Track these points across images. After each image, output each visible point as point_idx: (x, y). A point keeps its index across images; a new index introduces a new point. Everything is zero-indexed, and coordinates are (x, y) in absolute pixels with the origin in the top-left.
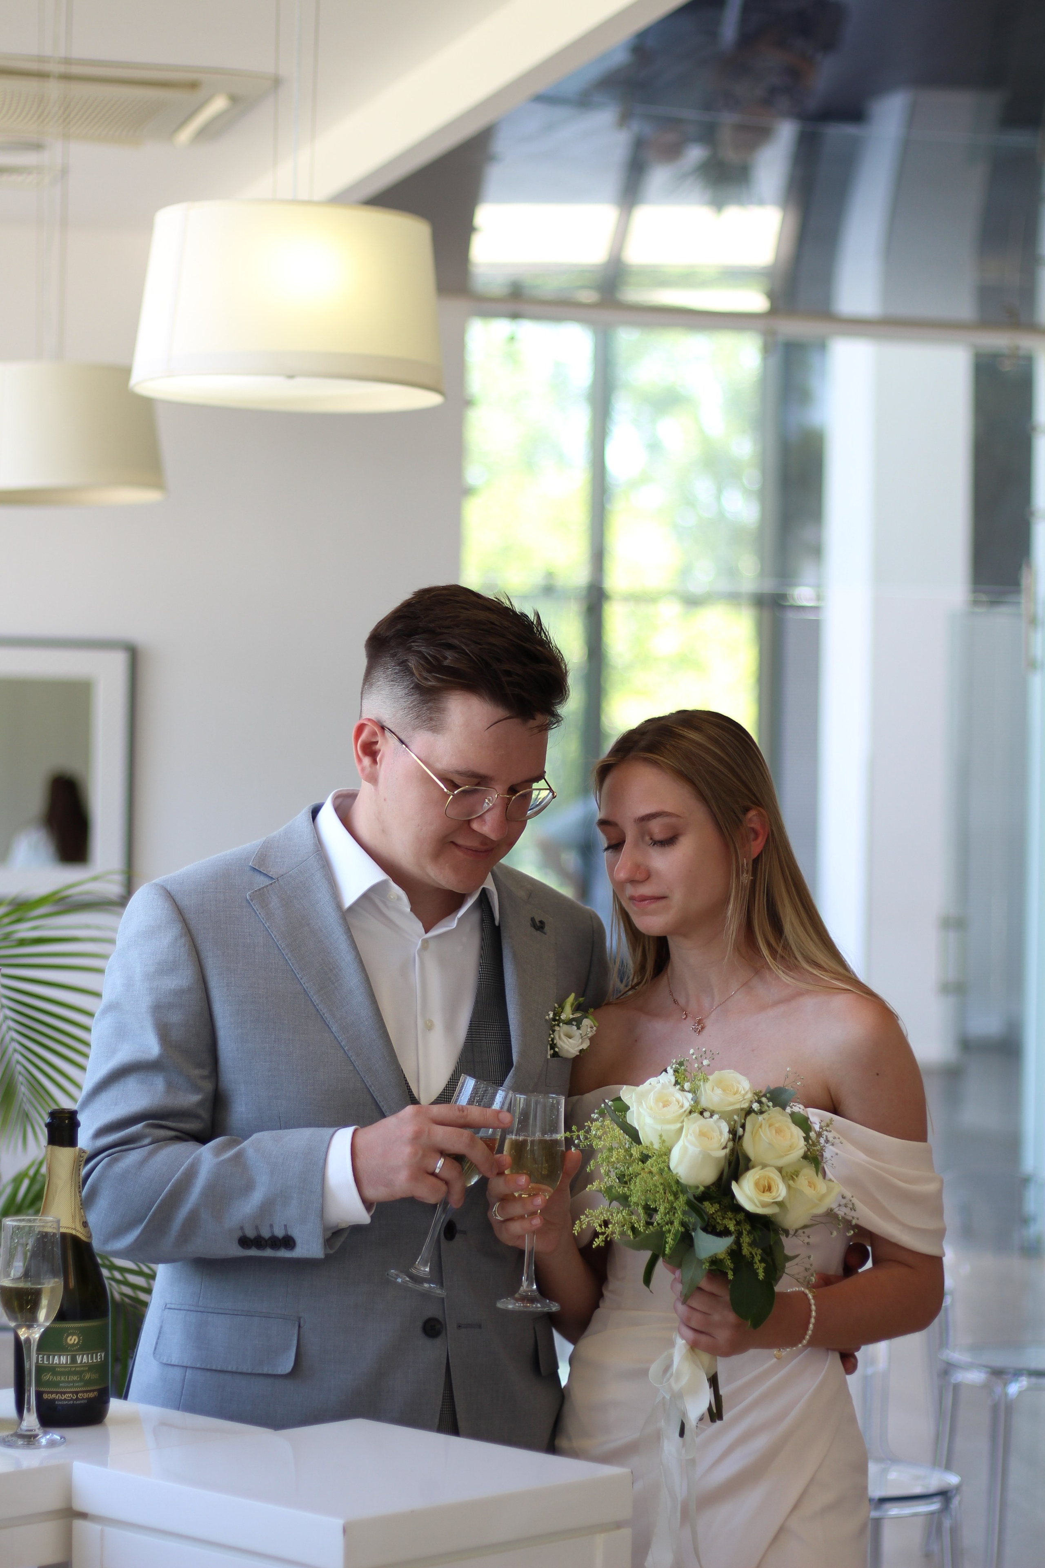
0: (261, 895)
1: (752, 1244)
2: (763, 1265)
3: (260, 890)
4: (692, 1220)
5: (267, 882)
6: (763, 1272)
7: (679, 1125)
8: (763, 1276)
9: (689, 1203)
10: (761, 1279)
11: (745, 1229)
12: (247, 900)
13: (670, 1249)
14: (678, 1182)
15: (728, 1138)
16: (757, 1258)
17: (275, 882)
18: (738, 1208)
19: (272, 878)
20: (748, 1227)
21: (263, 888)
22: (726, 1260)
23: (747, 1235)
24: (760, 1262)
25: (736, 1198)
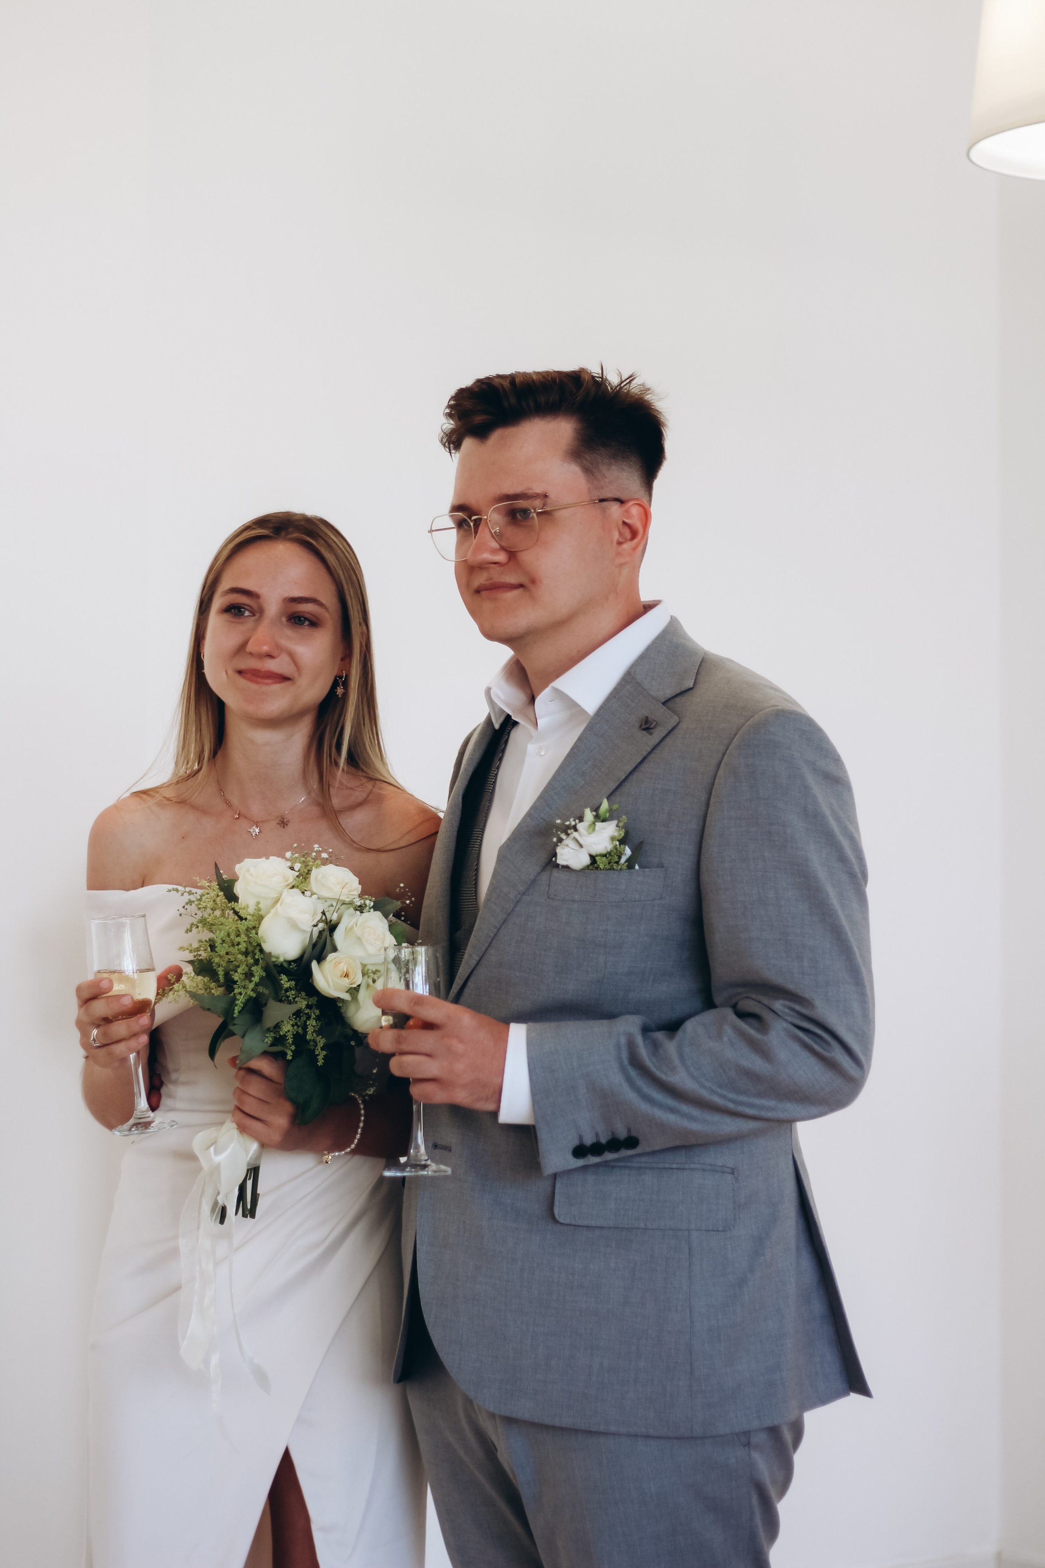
1: (317, 1031)
4: (267, 992)
6: (322, 1059)
7: (279, 895)
8: (322, 1063)
9: (266, 972)
10: (319, 1065)
11: (315, 1012)
14: (261, 951)
18: (313, 989)
22: (289, 1039)
23: (314, 1018)
24: (322, 1049)
25: (313, 977)
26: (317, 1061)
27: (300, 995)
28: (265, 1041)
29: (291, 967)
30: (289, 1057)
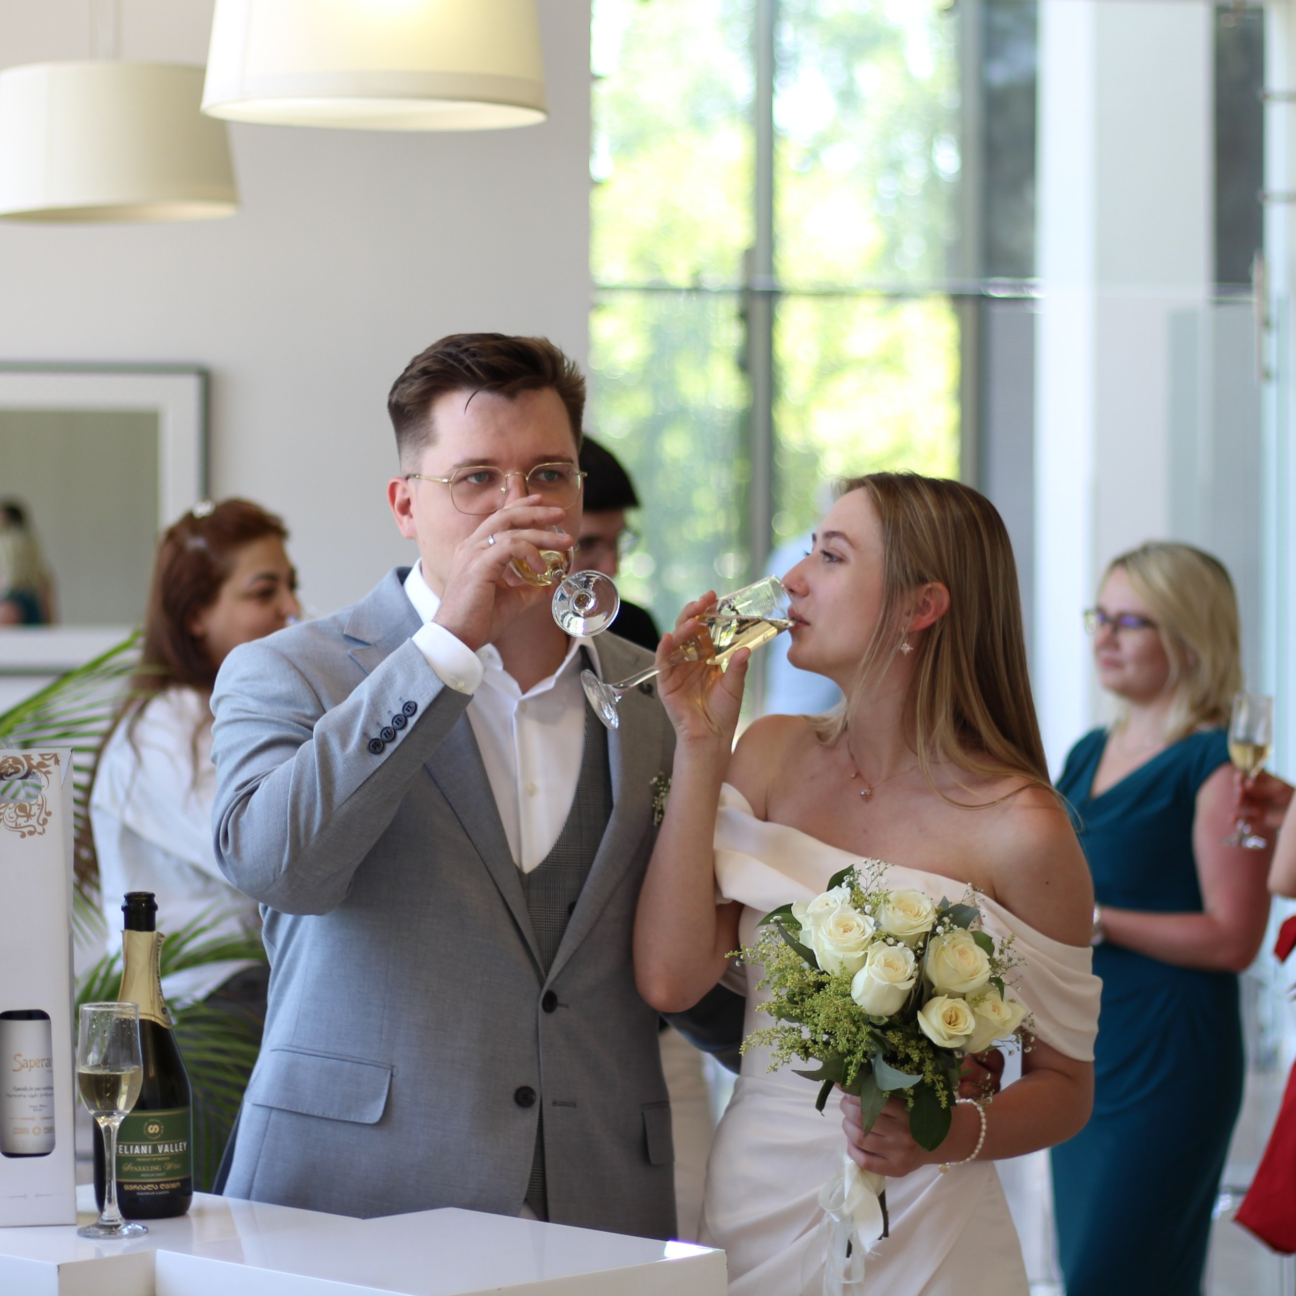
1: (935, 1072)
2: (946, 1093)
4: (873, 1049)
6: (945, 1099)
7: (863, 953)
8: (946, 1104)
9: (872, 1034)
10: (943, 1108)
11: (928, 1057)
15: (914, 968)
16: (939, 1086)
17: (373, 647)
19: (369, 644)
20: (932, 1060)
23: (930, 1063)
24: (943, 1089)
25: (923, 1030)
26: (940, 1103)
27: (909, 1044)
28: (883, 1096)
29: (894, 1020)
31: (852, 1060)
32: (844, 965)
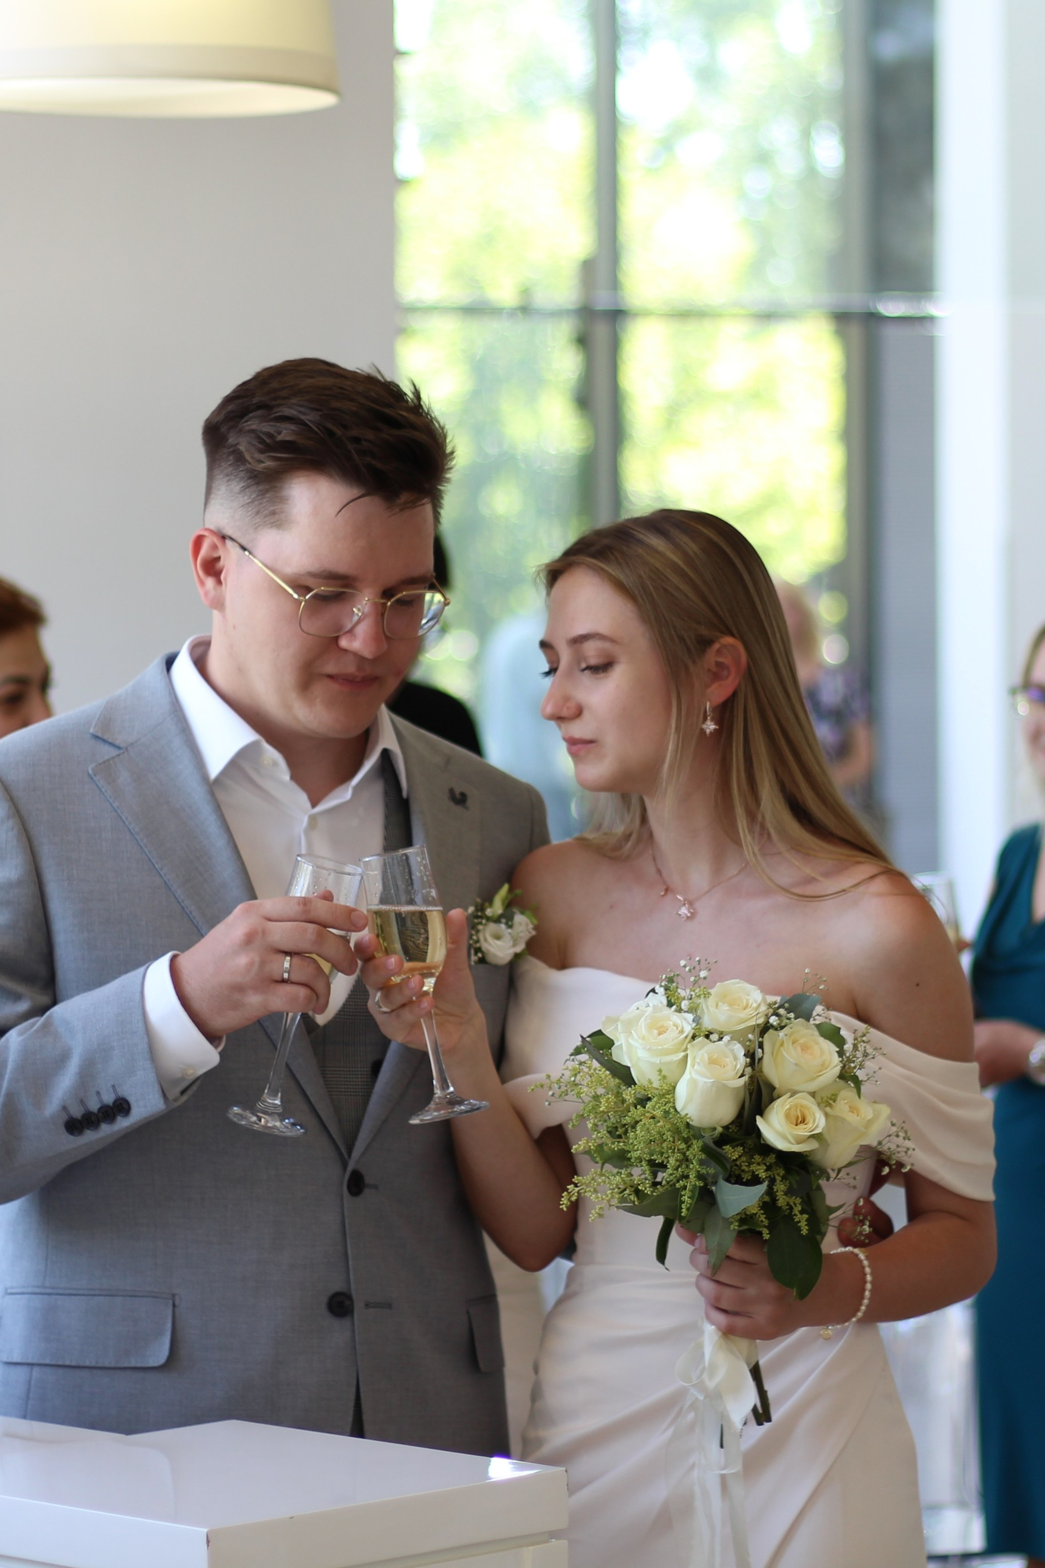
0: (106, 768)
1: (789, 1192)
2: (806, 1216)
3: (104, 762)
4: (712, 1171)
5: (113, 752)
6: (806, 1225)
7: (683, 1054)
8: (807, 1230)
9: (705, 1149)
10: (804, 1234)
11: (778, 1175)
12: (89, 775)
13: (688, 1209)
14: (688, 1125)
15: (744, 1064)
16: (797, 1209)
17: (123, 753)
18: (767, 1149)
19: (119, 748)
20: (782, 1172)
21: (109, 760)
22: (759, 1216)
23: (781, 1181)
24: (802, 1212)
25: (763, 1136)
26: (799, 1229)
27: (753, 1160)
28: (731, 1229)
29: (730, 1130)
30: (766, 1236)
31: (686, 1184)
32: (663, 1073)
